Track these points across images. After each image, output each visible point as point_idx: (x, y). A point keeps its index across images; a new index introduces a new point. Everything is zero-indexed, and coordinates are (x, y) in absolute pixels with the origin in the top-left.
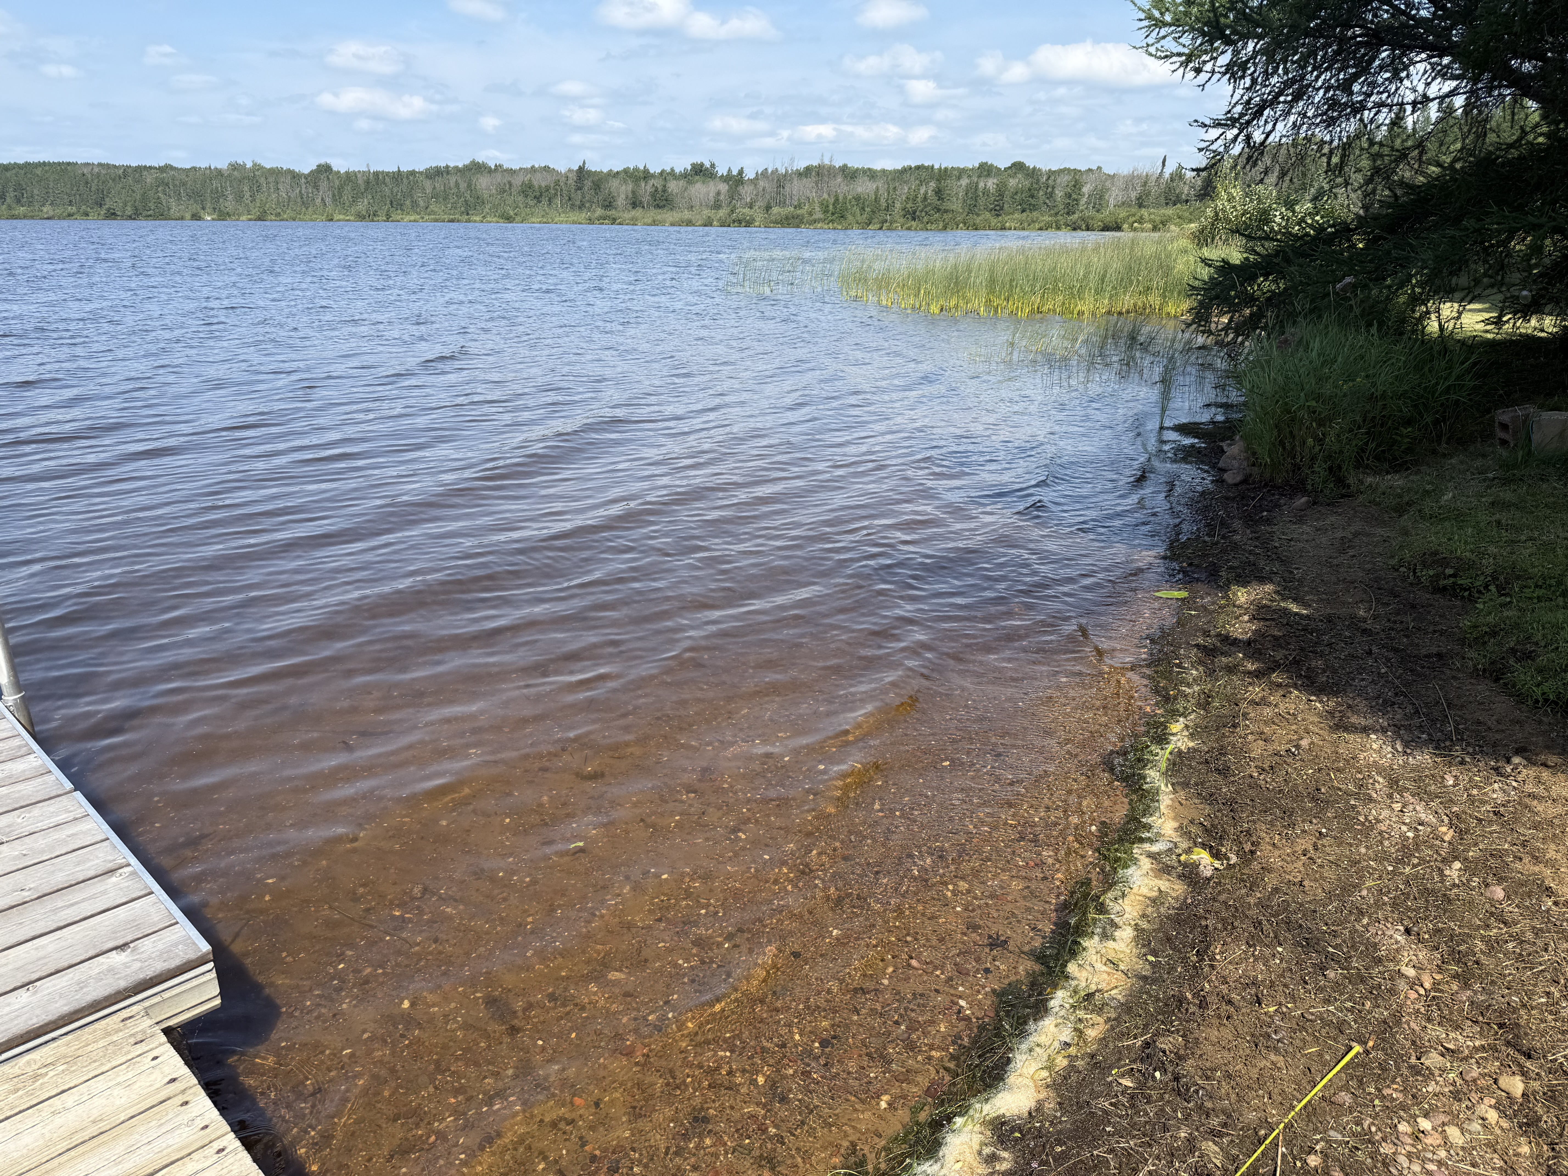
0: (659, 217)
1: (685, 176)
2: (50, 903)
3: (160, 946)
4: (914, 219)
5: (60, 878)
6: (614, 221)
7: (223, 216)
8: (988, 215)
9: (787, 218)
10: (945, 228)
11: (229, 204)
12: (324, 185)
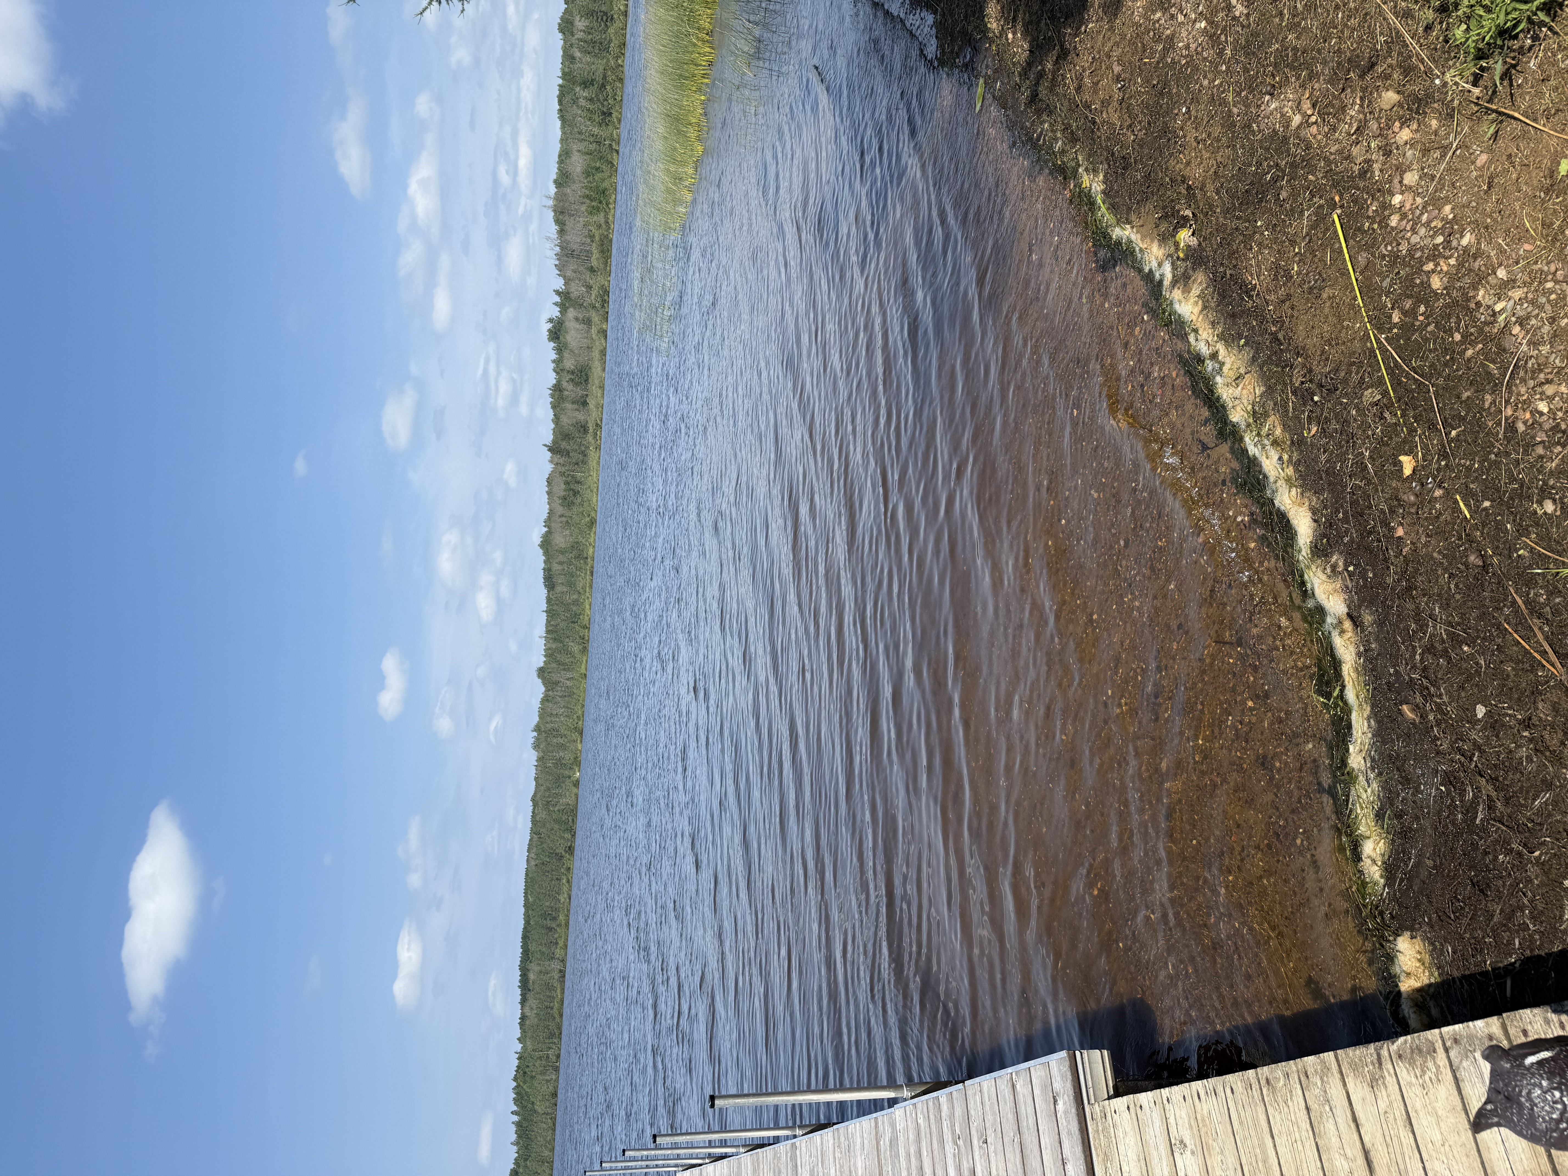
0: (597, 382)
1: (559, 350)
2: (1024, 1130)
3: (1059, 1079)
4: (610, 114)
5: (1011, 1117)
6: (598, 426)
7: (577, 762)
8: (611, 30)
9: (602, 252)
10: (621, 80)
11: (568, 756)
12: (555, 677)
